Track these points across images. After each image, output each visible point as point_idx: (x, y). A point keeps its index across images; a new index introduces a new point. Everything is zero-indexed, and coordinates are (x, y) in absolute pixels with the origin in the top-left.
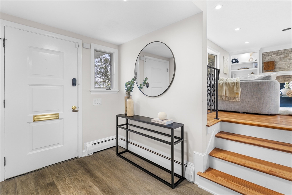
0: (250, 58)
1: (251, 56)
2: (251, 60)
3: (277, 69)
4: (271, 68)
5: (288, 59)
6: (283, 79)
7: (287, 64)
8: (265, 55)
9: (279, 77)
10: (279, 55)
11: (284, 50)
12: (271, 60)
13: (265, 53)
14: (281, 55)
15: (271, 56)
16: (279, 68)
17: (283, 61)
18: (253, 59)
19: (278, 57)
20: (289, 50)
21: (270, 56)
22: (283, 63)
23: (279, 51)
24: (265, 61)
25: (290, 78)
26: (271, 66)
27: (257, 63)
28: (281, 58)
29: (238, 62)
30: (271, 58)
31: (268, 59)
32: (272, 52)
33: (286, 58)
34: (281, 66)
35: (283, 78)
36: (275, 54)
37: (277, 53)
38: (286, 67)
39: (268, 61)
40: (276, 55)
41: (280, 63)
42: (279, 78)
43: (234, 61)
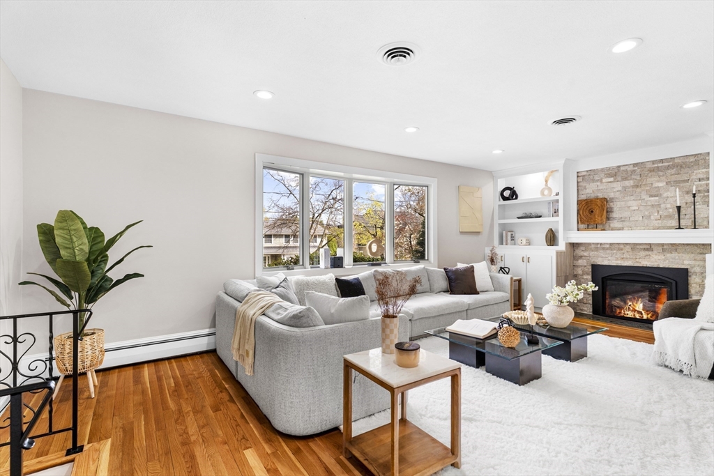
0: (544, 187)
1: (546, 181)
2: (546, 192)
3: (615, 221)
4: (598, 219)
5: (644, 193)
6: (631, 253)
7: (641, 208)
8: (583, 178)
9: (622, 246)
10: (619, 179)
11: (635, 165)
12: (600, 195)
13: (585, 173)
14: (625, 179)
15: (599, 183)
16: (621, 220)
17: (632, 198)
18: (550, 189)
19: (618, 186)
20: (649, 166)
21: (597, 181)
22: (630, 203)
23: (622, 168)
24: (583, 197)
25: (650, 253)
26: (597, 211)
27: (557, 201)
28: (625, 188)
30: (600, 188)
31: (591, 191)
32: (602, 170)
33: (638, 190)
34: (626, 214)
35: (633, 249)
36: (610, 175)
37: (615, 173)
38: (641, 218)
39: (593, 196)
40: (612, 179)
41: (623, 203)
42: (622, 250)
43: (507, 194)
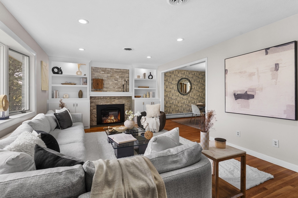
0: (78, 70)
1: (79, 69)
2: (79, 73)
3: (105, 88)
4: (100, 87)
5: (113, 79)
6: (109, 100)
7: (113, 84)
8: (94, 70)
9: (107, 98)
10: (106, 73)
11: (111, 69)
12: (100, 78)
13: (94, 68)
14: (108, 73)
15: (99, 73)
16: (107, 88)
17: (110, 80)
18: (81, 72)
19: (106, 75)
20: (115, 70)
21: (99, 72)
22: (110, 82)
23: (107, 69)
24: (94, 78)
25: (115, 99)
26: (100, 84)
27: (86, 78)
28: (108, 76)
29: (62, 73)
30: (100, 75)
31: (97, 75)
32: (101, 68)
33: (112, 78)
34: (108, 86)
35: (110, 98)
36: (103, 71)
37: (105, 70)
38: (112, 88)
39: (97, 78)
40: (103, 72)
41: (107, 82)
42: (107, 99)
43: (56, 70)
